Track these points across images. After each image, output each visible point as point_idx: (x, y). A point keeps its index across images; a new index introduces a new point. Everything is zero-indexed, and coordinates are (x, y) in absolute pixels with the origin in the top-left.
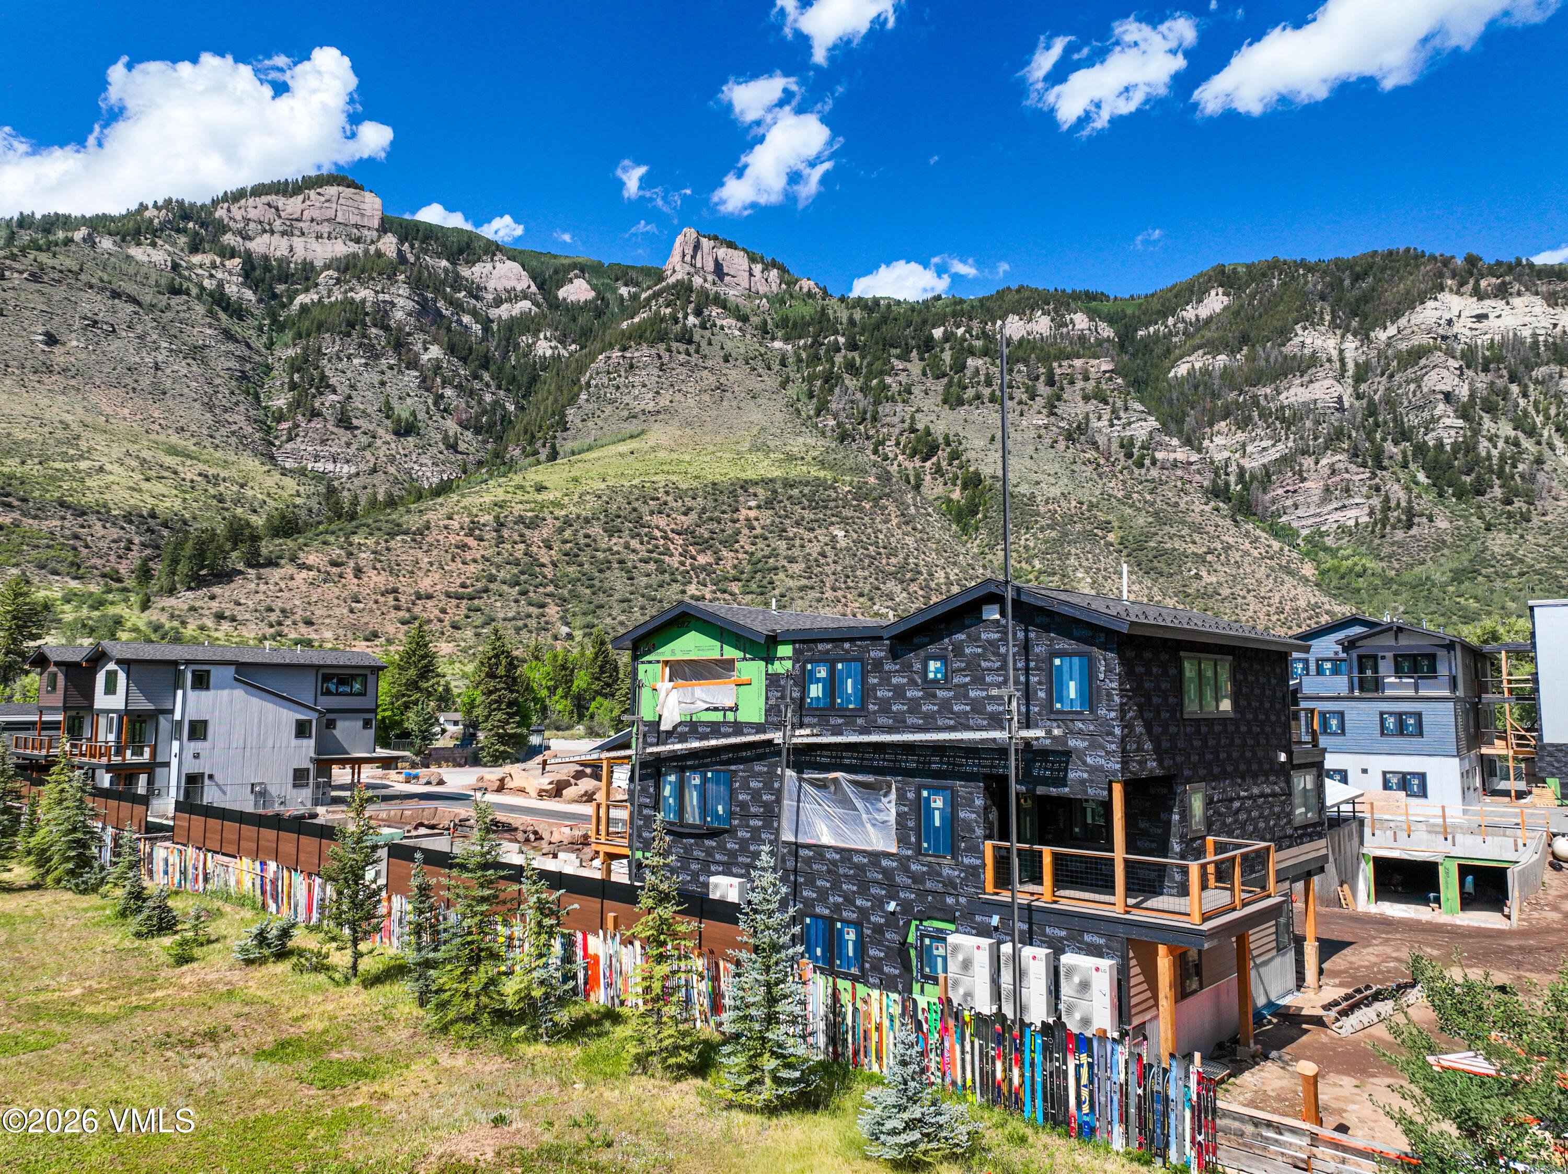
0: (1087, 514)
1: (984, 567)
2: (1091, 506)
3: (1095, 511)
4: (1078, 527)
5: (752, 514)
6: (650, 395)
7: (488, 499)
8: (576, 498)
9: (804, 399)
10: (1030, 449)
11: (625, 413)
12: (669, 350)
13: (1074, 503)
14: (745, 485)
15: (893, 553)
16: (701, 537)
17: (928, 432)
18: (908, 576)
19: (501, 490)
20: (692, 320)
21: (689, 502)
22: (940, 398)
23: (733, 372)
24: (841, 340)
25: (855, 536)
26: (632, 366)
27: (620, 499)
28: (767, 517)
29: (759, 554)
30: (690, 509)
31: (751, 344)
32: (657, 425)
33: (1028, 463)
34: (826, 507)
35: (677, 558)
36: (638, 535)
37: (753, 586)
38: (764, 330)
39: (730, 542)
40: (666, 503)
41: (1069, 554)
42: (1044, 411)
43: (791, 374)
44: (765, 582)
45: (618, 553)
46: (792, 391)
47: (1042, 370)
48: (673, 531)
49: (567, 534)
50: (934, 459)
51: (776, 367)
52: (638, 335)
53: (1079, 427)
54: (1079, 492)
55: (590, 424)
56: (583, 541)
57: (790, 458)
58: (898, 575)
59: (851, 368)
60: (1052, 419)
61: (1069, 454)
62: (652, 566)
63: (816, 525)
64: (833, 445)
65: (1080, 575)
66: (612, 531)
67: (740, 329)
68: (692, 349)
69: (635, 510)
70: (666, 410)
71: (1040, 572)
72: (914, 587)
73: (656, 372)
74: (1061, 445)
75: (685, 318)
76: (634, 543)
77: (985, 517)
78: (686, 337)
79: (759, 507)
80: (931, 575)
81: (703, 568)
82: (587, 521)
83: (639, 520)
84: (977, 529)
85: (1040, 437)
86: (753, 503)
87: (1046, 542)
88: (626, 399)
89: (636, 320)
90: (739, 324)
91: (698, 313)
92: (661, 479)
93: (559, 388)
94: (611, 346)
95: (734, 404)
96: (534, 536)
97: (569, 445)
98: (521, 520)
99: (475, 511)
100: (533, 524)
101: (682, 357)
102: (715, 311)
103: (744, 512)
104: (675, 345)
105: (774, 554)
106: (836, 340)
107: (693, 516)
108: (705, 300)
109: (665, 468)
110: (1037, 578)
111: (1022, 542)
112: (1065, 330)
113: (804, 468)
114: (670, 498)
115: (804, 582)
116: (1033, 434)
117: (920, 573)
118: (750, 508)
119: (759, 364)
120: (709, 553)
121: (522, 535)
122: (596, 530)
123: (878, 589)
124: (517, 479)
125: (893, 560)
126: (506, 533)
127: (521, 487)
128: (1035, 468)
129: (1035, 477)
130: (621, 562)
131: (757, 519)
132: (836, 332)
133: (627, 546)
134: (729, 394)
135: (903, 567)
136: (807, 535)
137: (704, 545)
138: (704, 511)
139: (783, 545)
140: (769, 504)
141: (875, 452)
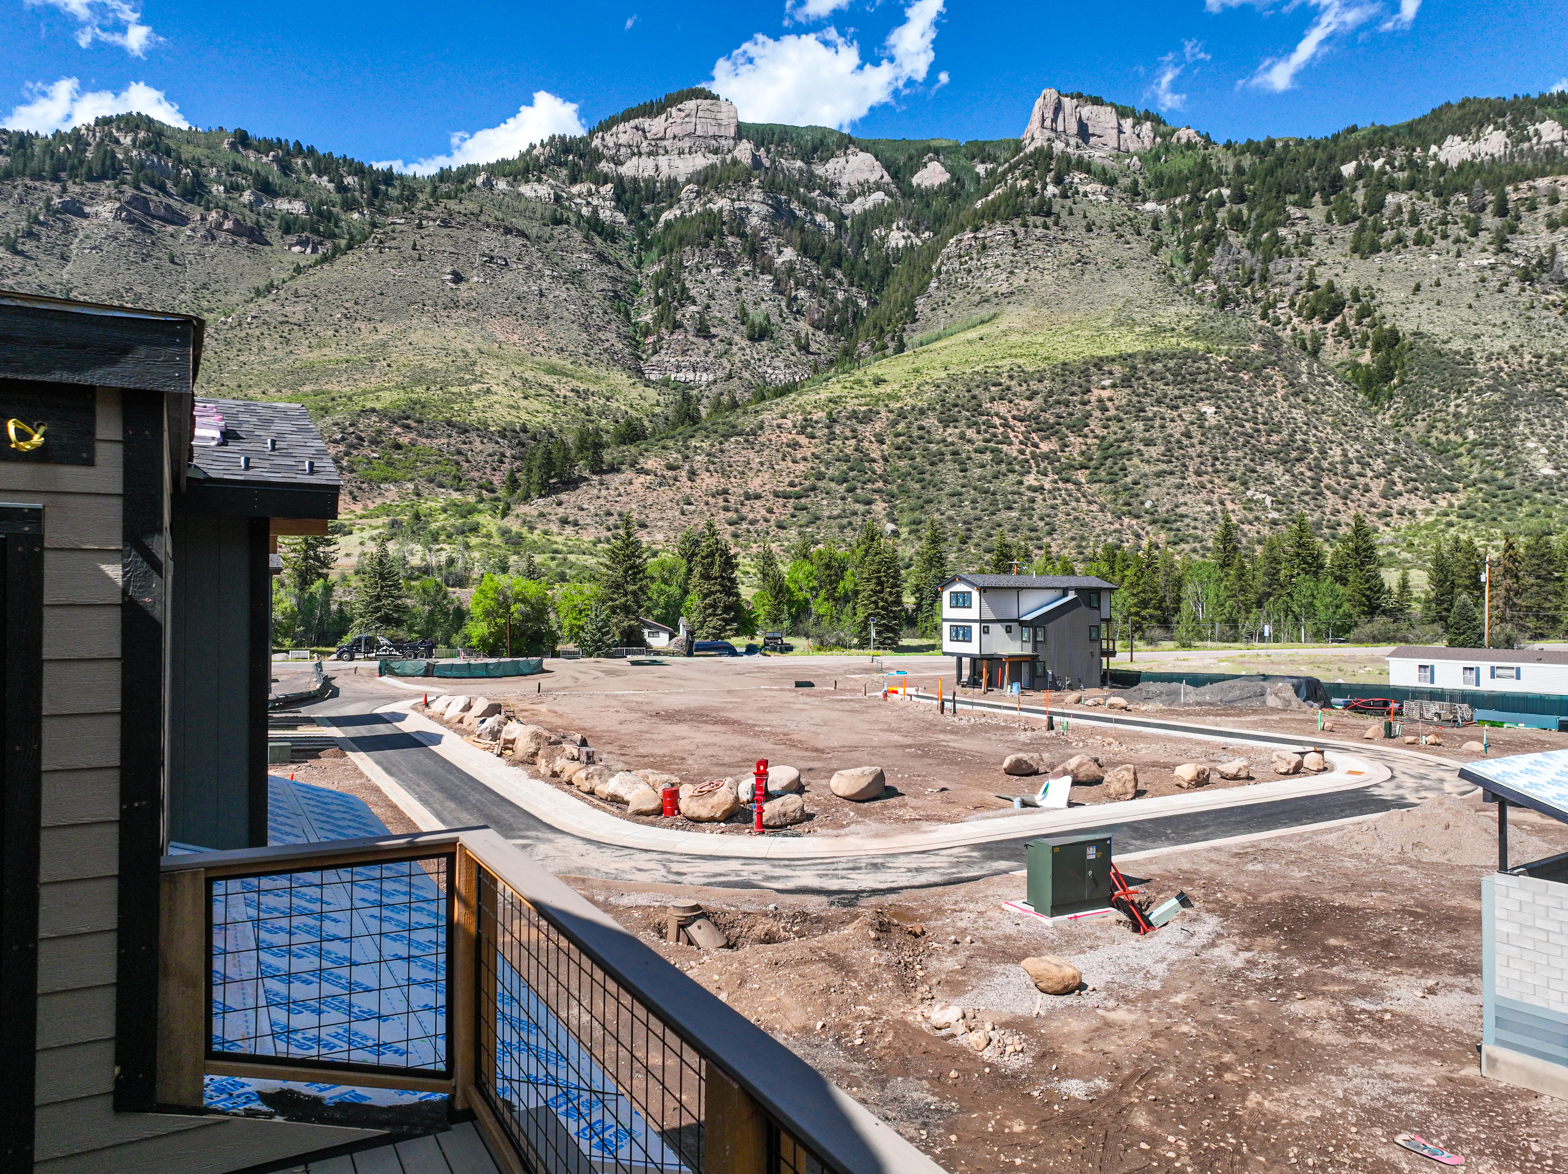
0: (1547, 370)
1: (1397, 441)
2: (1553, 359)
3: (1558, 365)
4: (1533, 386)
5: (1105, 394)
6: (1004, 276)
7: (824, 395)
8: (913, 389)
9: (1179, 263)
10: (1469, 297)
11: (977, 298)
12: (1025, 225)
13: (1528, 358)
14: (1099, 363)
15: (1276, 429)
16: (1046, 422)
17: (1331, 287)
18: (1294, 454)
19: (839, 386)
20: (1051, 190)
21: (1034, 385)
22: (1347, 248)
23: (1097, 242)
24: (1226, 192)
25: (1228, 412)
26: (984, 247)
27: (960, 387)
28: (1122, 396)
29: (1112, 438)
30: (1036, 393)
31: (1119, 207)
32: (1010, 308)
33: (1466, 313)
34: (1194, 381)
35: (1017, 446)
36: (976, 423)
37: (1102, 473)
38: (1134, 191)
39: (1078, 427)
40: (1008, 388)
41: (1517, 419)
42: (1491, 248)
43: (1165, 238)
44: (1116, 468)
45: (953, 444)
46: (1165, 256)
47: (1491, 198)
48: (1014, 417)
49: (901, 427)
50: (1338, 319)
51: (1147, 231)
52: (992, 214)
53: (1540, 263)
54: (1537, 344)
55: (940, 312)
56: (916, 433)
57: (1159, 330)
58: (1281, 455)
59: (1237, 222)
60: (1502, 257)
61: (1525, 298)
62: (988, 456)
63: (1180, 402)
64: (1211, 313)
65: (1530, 445)
66: (947, 421)
67: (1106, 194)
68: (1050, 221)
69: (974, 397)
70: (1020, 290)
71: (1474, 444)
72: (1299, 468)
73: (1010, 250)
74: (1514, 287)
75: (1044, 188)
76: (971, 433)
77: (1402, 382)
78: (1045, 210)
79: (1114, 386)
80: (1323, 452)
81: (1045, 456)
82: (922, 412)
83: (978, 409)
84: (1391, 397)
85: (1483, 280)
86: (1107, 383)
87: (1484, 407)
88: (978, 283)
89: (991, 197)
90: (1105, 188)
91: (1058, 181)
92: (1006, 363)
93: (911, 279)
94: (963, 228)
95: (1097, 276)
96: (867, 431)
97: (917, 337)
98: (854, 415)
99: (809, 408)
100: (867, 418)
101: (1039, 232)
102: (1077, 177)
103: (1096, 392)
104: (1031, 219)
105: (1129, 437)
106: (1220, 193)
107: (1039, 400)
108: (1068, 164)
109: (1014, 351)
110: (1469, 452)
111: (1452, 409)
112: (1526, 145)
113: (1174, 341)
114: (1013, 383)
115: (1164, 467)
116: (1474, 276)
117: (1310, 451)
118: (1104, 388)
119: (1127, 232)
120: (1054, 439)
121: (854, 431)
122: (931, 421)
123: (1254, 471)
124: (858, 374)
125: (1275, 438)
126: (837, 429)
127: (859, 382)
128: (1474, 319)
129: (1474, 330)
130: (955, 453)
131: (1111, 399)
132: (1220, 184)
133: (962, 436)
134: (1091, 267)
135: (1287, 445)
136: (1169, 414)
137: (1048, 431)
138: (1051, 393)
139: (1139, 426)
140: (1126, 382)
141: (1264, 316)
